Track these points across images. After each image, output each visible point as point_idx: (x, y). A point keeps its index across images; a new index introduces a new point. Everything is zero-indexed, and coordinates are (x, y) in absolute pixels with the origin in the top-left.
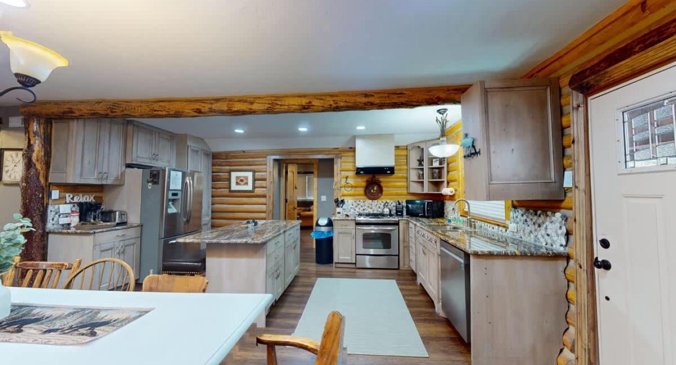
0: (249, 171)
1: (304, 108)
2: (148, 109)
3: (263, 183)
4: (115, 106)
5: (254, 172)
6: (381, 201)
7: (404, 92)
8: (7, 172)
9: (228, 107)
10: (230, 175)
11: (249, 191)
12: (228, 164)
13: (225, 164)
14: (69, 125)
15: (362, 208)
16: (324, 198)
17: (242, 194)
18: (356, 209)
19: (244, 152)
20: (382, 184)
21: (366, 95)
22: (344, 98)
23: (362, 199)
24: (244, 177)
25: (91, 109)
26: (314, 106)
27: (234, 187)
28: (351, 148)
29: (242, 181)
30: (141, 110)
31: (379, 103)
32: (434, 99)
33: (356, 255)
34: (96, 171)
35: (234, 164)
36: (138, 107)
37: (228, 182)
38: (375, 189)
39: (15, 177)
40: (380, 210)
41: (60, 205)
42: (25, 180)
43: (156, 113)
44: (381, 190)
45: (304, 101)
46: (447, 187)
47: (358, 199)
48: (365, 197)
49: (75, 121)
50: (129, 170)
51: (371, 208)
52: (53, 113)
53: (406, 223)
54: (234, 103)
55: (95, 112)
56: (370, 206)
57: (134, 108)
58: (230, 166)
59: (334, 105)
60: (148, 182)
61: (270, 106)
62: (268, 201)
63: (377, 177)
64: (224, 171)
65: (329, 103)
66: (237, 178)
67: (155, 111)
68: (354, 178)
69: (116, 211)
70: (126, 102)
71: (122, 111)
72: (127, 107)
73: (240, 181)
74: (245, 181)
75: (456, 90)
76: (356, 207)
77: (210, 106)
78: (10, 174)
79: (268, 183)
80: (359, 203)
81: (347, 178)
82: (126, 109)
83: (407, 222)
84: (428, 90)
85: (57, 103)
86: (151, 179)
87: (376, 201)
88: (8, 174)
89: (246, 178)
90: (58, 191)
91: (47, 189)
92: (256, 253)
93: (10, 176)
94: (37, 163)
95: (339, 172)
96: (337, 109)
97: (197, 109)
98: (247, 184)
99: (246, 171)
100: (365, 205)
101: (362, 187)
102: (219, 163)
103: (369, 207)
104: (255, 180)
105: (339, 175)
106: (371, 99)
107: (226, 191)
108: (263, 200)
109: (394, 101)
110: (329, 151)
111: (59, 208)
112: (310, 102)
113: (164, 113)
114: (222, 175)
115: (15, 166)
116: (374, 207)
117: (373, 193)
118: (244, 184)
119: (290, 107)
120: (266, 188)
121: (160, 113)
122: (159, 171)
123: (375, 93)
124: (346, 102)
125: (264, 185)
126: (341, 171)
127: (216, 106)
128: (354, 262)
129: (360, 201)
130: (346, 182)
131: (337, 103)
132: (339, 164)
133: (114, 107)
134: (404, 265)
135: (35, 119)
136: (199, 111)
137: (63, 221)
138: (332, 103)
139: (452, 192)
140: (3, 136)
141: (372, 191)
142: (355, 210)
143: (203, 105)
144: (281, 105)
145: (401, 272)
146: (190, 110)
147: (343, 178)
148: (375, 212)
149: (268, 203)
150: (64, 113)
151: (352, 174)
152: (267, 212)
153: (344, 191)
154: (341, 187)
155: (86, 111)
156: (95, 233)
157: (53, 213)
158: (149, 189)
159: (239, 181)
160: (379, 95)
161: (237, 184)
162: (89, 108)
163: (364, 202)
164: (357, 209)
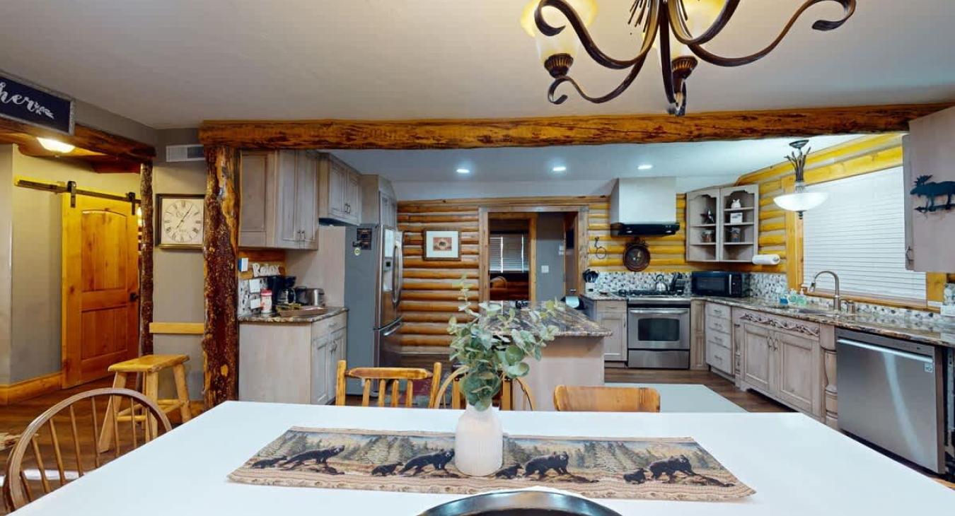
0: (454, 229)
1: (651, 137)
2: (407, 135)
3: (473, 248)
4: (354, 130)
5: (461, 231)
6: (647, 274)
7: (803, 114)
8: (168, 230)
9: (534, 134)
10: (424, 236)
11: (454, 260)
12: (421, 219)
13: (415, 219)
14: (266, 159)
15: (619, 284)
16: (545, 269)
17: (442, 263)
18: (611, 284)
19: (444, 202)
20: (649, 249)
21: (745, 118)
22: (712, 122)
23: (619, 271)
24: (445, 238)
25: (316, 134)
26: (664, 133)
27: (431, 253)
28: (603, 197)
29: (442, 244)
30: (395, 137)
31: (764, 130)
32: (847, 124)
33: (628, 349)
34: (295, 229)
35: (428, 219)
36: (391, 132)
37: (420, 246)
38: (639, 255)
39: (182, 238)
40: (646, 285)
41: (250, 281)
42: (213, 242)
43: (418, 141)
44: (647, 256)
45: (651, 126)
46: (759, 254)
47: (614, 270)
48: (625, 267)
49: (276, 152)
50: (323, 228)
51: (633, 283)
52: (253, 140)
53: (701, 305)
54: (543, 127)
55: (323, 139)
56: (632, 280)
57: (385, 135)
58: (423, 222)
59: (696, 133)
60: (355, 246)
61: (598, 132)
62: (481, 273)
63: (641, 239)
64: (415, 229)
65: (688, 129)
66: (436, 239)
67: (418, 138)
68: (608, 240)
69: (313, 290)
70: (370, 125)
71: (365, 138)
72: (374, 132)
73: (440, 244)
74: (447, 245)
75: (880, 112)
76: (612, 281)
77: (505, 132)
78: (174, 234)
79: (481, 248)
80: (615, 275)
81: (597, 239)
82: (371, 136)
83: (702, 302)
84: (840, 111)
85: (259, 125)
86: (359, 242)
87: (640, 273)
88: (171, 234)
89: (449, 240)
90: (247, 259)
91: (234, 257)
92: (589, 350)
93: (174, 236)
94: (227, 217)
95: (585, 232)
96: (699, 137)
97: (485, 137)
98: (450, 248)
99: (448, 229)
100: (624, 279)
101: (620, 253)
102: (407, 218)
103: (630, 281)
104: (462, 242)
105: (585, 235)
106: (752, 124)
107: (419, 259)
108: (473, 272)
109: (787, 127)
110: (571, 201)
111: (248, 286)
112: (660, 128)
113: (431, 141)
114: (412, 236)
115: (182, 221)
116: (638, 283)
117: (635, 261)
118: (446, 249)
119: (628, 135)
120: (478, 254)
121: (424, 141)
122: (371, 229)
123: (759, 115)
124: (714, 127)
125: (475, 250)
126: (588, 230)
127: (513, 132)
128: (625, 359)
129: (617, 273)
130: (596, 246)
131: (700, 129)
132: (585, 219)
133: (354, 133)
134: (697, 363)
135: (224, 150)
136: (487, 140)
137: (255, 304)
138: (693, 128)
139: (776, 260)
140: (157, 176)
141: (634, 259)
142: (610, 286)
143: (496, 130)
144: (615, 131)
145: (692, 373)
146: (474, 137)
147: (592, 240)
148: (639, 289)
149: (481, 276)
150: (271, 140)
151: (603, 234)
152: (480, 290)
153: (594, 259)
154: (588, 253)
155: (307, 138)
156: (314, 321)
157: (243, 292)
158: (357, 256)
159: (438, 244)
160: (765, 118)
161: (436, 248)
162: (312, 133)
163: (622, 274)
164: (613, 285)
